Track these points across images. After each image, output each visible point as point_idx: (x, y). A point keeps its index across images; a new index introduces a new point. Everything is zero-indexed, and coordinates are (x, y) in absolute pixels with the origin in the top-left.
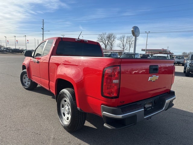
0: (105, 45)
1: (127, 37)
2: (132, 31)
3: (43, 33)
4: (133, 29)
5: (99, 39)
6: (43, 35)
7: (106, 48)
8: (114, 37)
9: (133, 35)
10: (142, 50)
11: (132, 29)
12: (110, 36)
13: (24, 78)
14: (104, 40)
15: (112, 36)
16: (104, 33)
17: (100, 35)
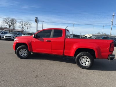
0: (9, 25)
1: (25, 22)
2: (35, 20)
7: (10, 27)
12: (12, 20)
14: (8, 22)
15: (14, 20)
16: (8, 18)
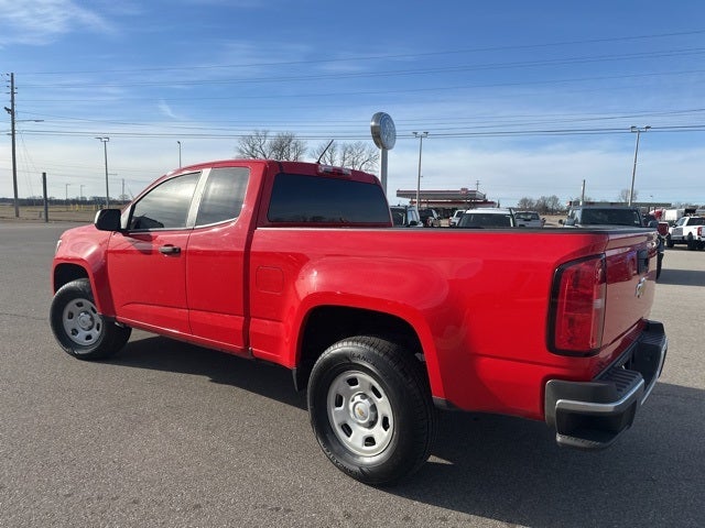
3: (13, 130)
4: (376, 121)
5: (241, 151)
6: (13, 135)
8: (296, 146)
9: (377, 144)
10: (398, 195)
11: (373, 123)
12: (282, 143)
13: (71, 316)
15: (292, 145)
16: (260, 133)
17: (248, 139)
